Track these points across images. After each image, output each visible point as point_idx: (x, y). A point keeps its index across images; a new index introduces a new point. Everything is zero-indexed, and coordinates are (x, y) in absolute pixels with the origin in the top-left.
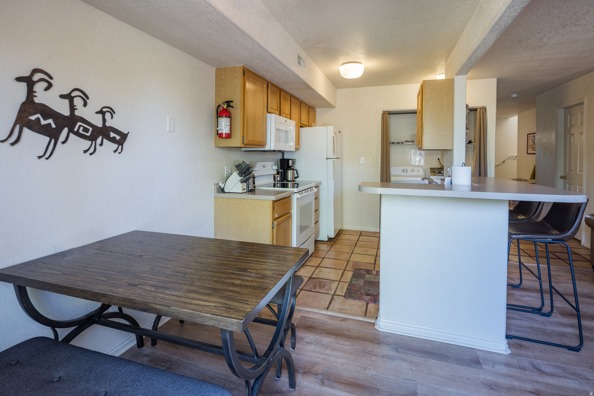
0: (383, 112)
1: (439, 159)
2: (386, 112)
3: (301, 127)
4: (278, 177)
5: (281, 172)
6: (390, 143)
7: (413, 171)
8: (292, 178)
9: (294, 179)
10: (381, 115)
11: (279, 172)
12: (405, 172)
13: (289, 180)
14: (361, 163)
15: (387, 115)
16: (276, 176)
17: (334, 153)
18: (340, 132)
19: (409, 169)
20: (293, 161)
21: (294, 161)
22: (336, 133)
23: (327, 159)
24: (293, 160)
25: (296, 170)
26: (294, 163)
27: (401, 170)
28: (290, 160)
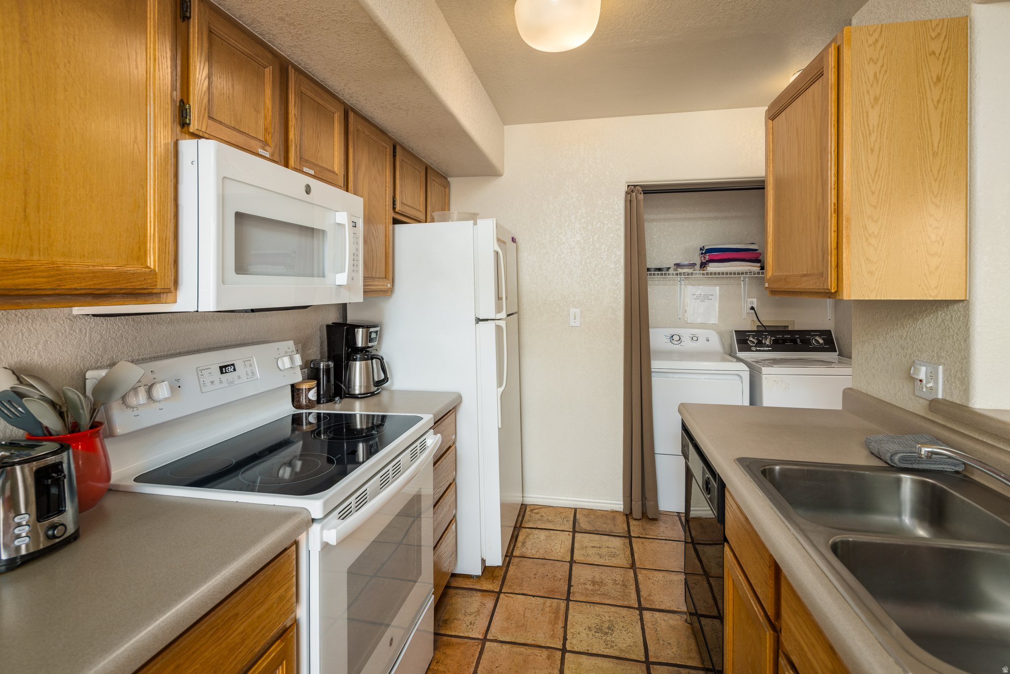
0: (628, 186)
1: (752, 308)
2: (635, 186)
3: (396, 222)
4: (310, 389)
5: (328, 370)
6: (648, 270)
7: (695, 338)
8: (368, 386)
9: (373, 389)
10: (623, 194)
11: (318, 369)
12: (675, 342)
13: (357, 392)
14: (572, 323)
15: (639, 195)
16: (305, 386)
17: (500, 301)
18: (513, 240)
19: (686, 333)
20: (367, 331)
21: (372, 330)
22: (504, 243)
23: (478, 320)
24: (368, 327)
25: (381, 360)
26: (373, 335)
27: (666, 336)
28: (359, 327)
